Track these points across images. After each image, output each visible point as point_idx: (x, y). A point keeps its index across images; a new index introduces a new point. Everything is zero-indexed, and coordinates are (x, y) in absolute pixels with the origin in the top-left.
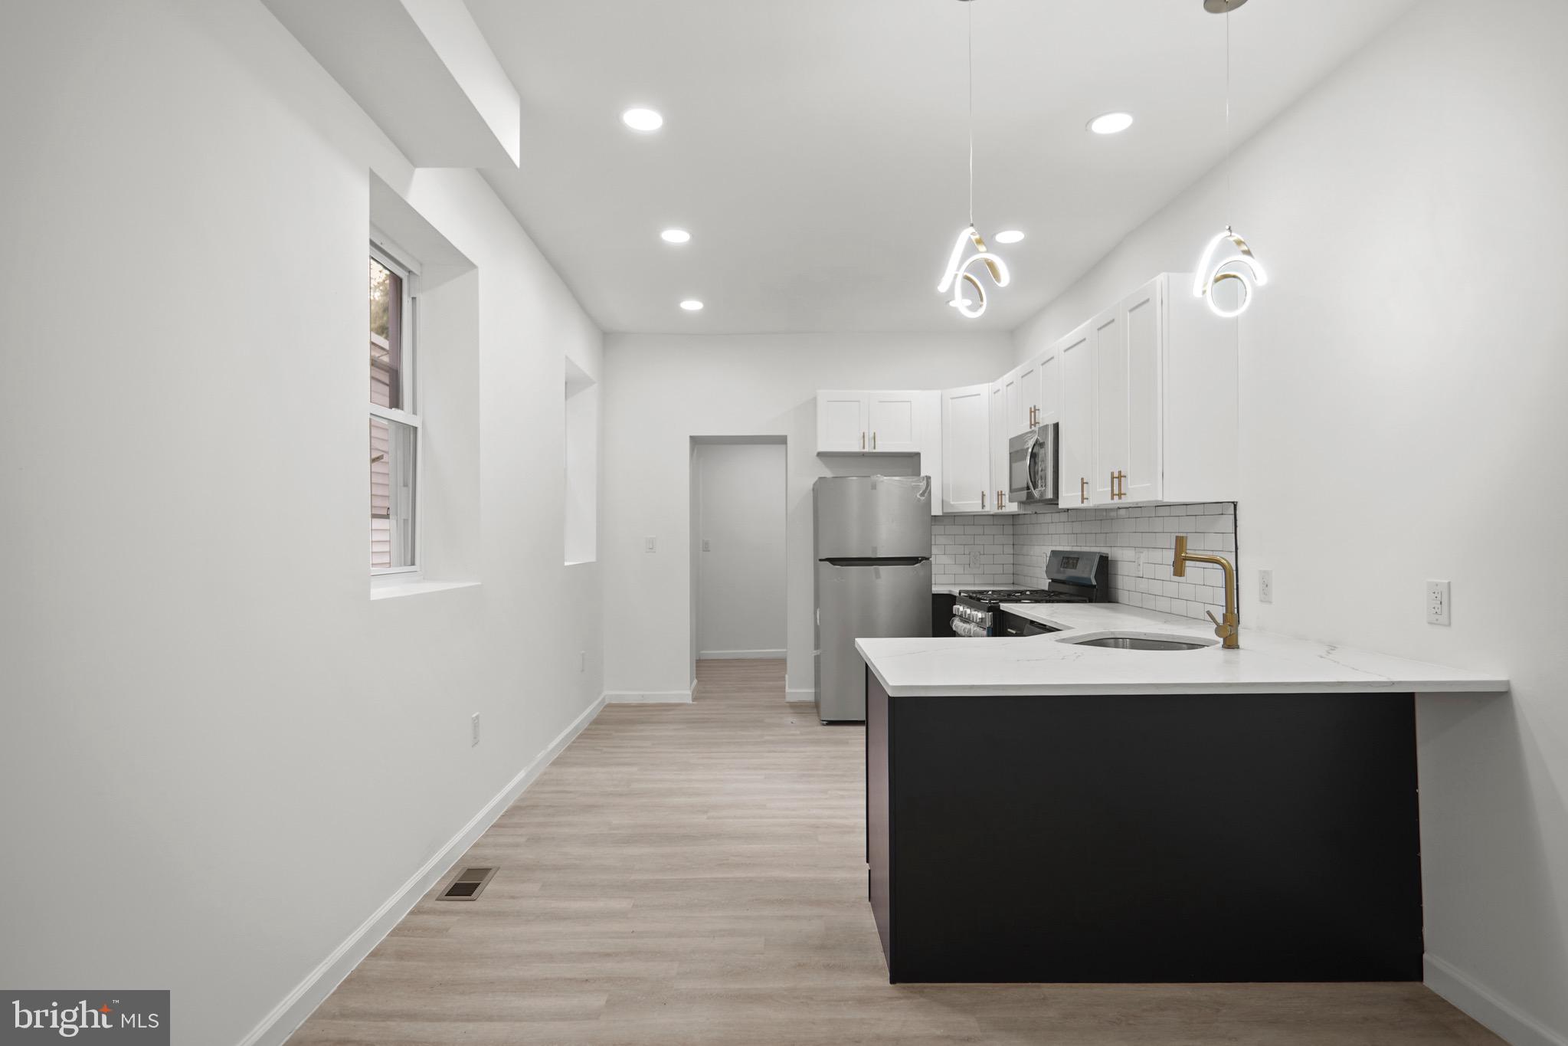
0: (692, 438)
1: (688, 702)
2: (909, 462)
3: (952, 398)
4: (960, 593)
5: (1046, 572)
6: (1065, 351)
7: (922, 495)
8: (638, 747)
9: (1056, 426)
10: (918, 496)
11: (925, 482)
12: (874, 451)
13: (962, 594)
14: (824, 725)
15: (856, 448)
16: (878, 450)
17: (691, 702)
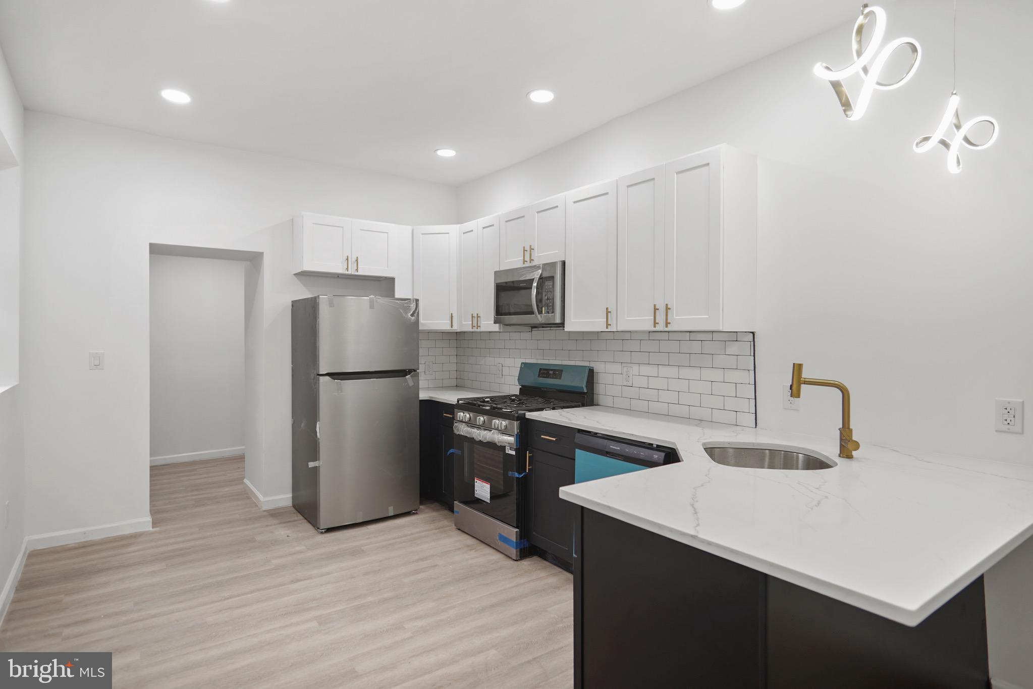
0: (152, 246)
1: (147, 529)
2: (386, 285)
3: (422, 234)
4: (458, 401)
5: (518, 380)
6: (575, 202)
7: (412, 315)
8: (117, 614)
9: (564, 263)
10: (410, 316)
11: (415, 303)
12: (356, 273)
13: (460, 402)
14: (322, 533)
15: (339, 269)
16: (360, 273)
17: (151, 529)
